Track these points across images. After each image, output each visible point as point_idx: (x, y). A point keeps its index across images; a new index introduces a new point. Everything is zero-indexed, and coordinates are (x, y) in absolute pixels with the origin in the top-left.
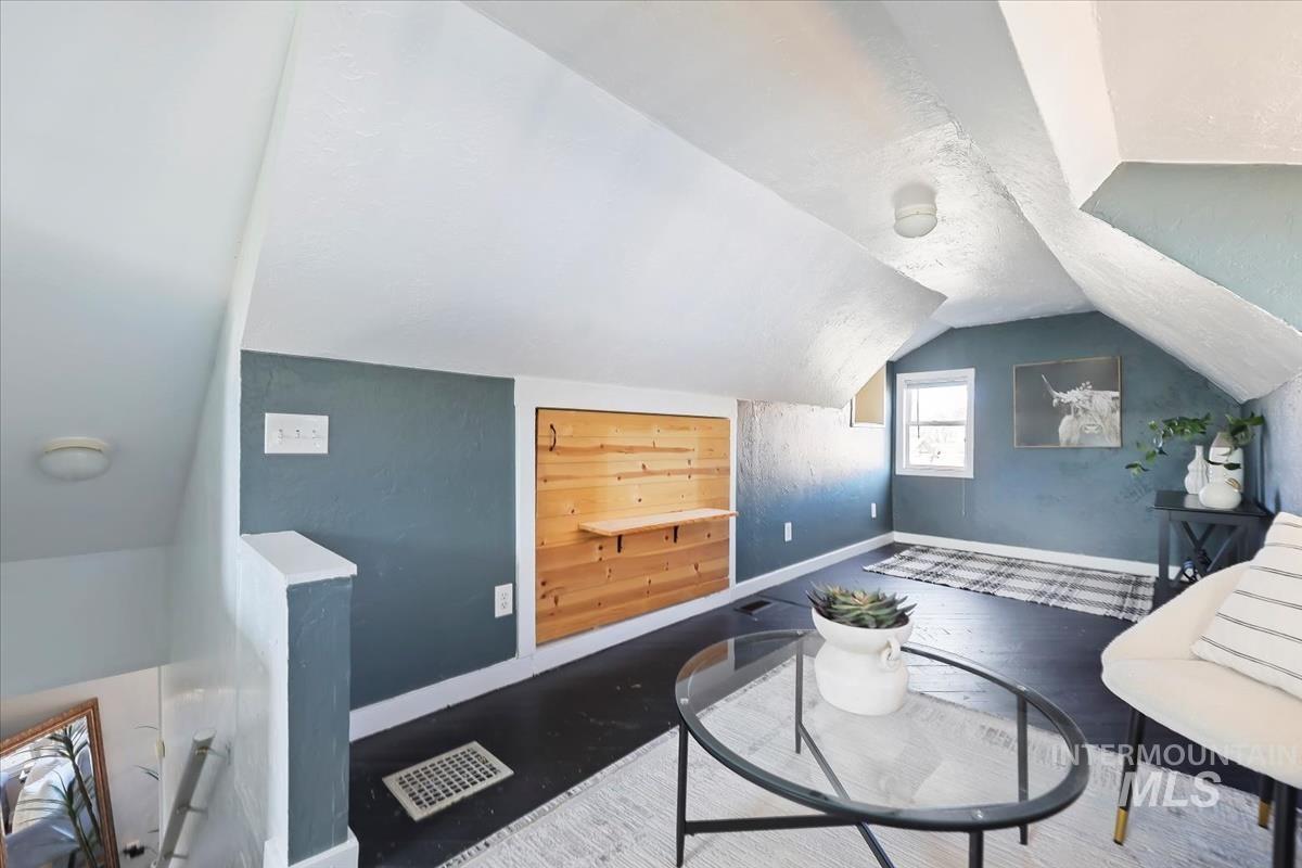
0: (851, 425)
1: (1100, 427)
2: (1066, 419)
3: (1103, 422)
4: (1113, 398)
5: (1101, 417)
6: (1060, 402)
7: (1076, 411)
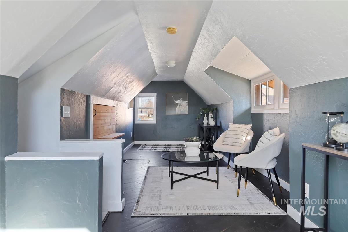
0: (129, 109)
1: (184, 110)
2: (177, 107)
3: (185, 108)
4: (187, 103)
5: (184, 107)
6: (176, 103)
7: (179, 106)
